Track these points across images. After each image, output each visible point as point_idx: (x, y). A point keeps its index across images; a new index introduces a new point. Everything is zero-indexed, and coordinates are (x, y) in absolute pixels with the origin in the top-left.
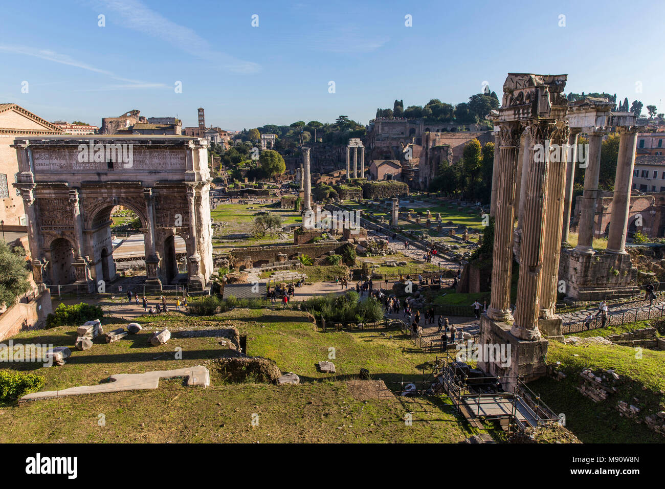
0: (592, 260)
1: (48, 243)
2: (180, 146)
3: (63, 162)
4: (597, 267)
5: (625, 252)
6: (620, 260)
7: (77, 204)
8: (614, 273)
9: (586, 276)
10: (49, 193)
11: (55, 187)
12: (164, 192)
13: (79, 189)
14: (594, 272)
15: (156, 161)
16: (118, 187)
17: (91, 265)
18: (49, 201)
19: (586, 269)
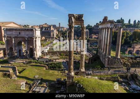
0: (110, 59)
1: (9, 48)
2: (32, 30)
3: (11, 33)
4: (112, 60)
5: (119, 57)
6: (118, 59)
7: (13, 41)
8: (116, 62)
9: (108, 62)
10: (9, 39)
11: (10, 37)
12: (29, 39)
13: (14, 38)
14: (111, 62)
15: (28, 33)
16: (21, 38)
17: (16, 53)
18: (9, 40)
19: (109, 61)
